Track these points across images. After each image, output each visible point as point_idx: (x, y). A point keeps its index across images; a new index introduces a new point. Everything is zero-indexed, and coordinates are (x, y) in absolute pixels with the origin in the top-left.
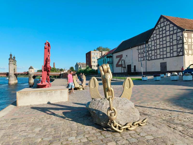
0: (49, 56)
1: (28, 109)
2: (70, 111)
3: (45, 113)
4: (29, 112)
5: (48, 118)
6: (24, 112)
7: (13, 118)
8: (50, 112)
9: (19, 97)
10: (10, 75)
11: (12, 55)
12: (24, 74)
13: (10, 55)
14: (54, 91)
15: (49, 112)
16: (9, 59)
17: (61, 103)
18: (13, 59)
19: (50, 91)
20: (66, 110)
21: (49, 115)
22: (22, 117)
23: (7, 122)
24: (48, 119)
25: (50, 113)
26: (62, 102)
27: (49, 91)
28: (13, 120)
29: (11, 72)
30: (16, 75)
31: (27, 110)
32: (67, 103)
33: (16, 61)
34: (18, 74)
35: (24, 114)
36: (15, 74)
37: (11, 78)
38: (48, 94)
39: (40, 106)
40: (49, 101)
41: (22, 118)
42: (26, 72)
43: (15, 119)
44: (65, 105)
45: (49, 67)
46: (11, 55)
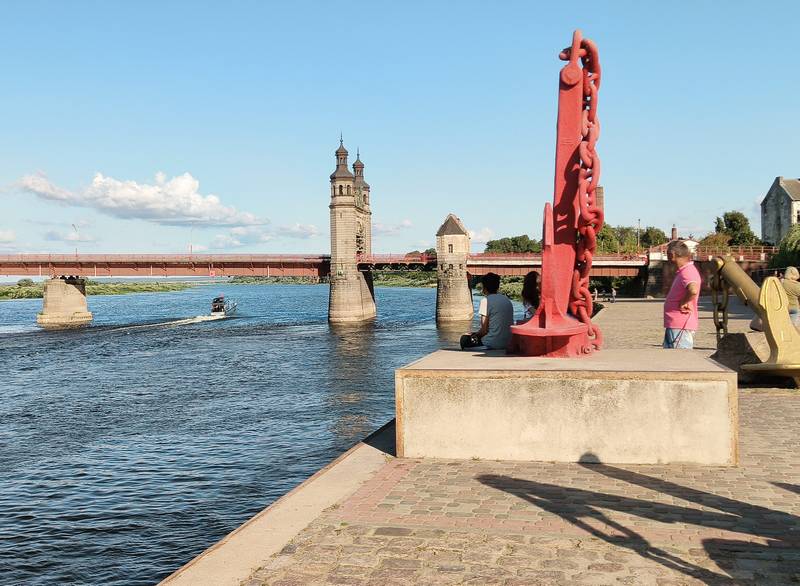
0: (586, 138)
1: (462, 481)
2: (761, 540)
3: (576, 528)
4: (470, 502)
5: (596, 561)
6: (441, 500)
7: (387, 523)
8: (609, 523)
9: (407, 403)
10: (339, 269)
11: (346, 154)
12: (412, 266)
13: (337, 154)
14: (626, 383)
15: (600, 526)
16: (333, 178)
17: (679, 471)
18: (354, 179)
19: (597, 381)
20: (730, 529)
21: (607, 546)
22: (438, 526)
23: (357, 541)
24: (602, 567)
25: (609, 531)
26: (687, 467)
27: (588, 383)
28: (390, 538)
29: (340, 255)
30: (369, 272)
31: (457, 489)
32: (728, 478)
33: (367, 188)
34: (379, 266)
35: (445, 509)
36: (361, 267)
37: (341, 286)
38: (586, 398)
39: (536, 471)
40: (594, 451)
41: (439, 533)
42: (422, 251)
43: (400, 532)
44: (714, 491)
45: (591, 217)
46: (341, 154)
